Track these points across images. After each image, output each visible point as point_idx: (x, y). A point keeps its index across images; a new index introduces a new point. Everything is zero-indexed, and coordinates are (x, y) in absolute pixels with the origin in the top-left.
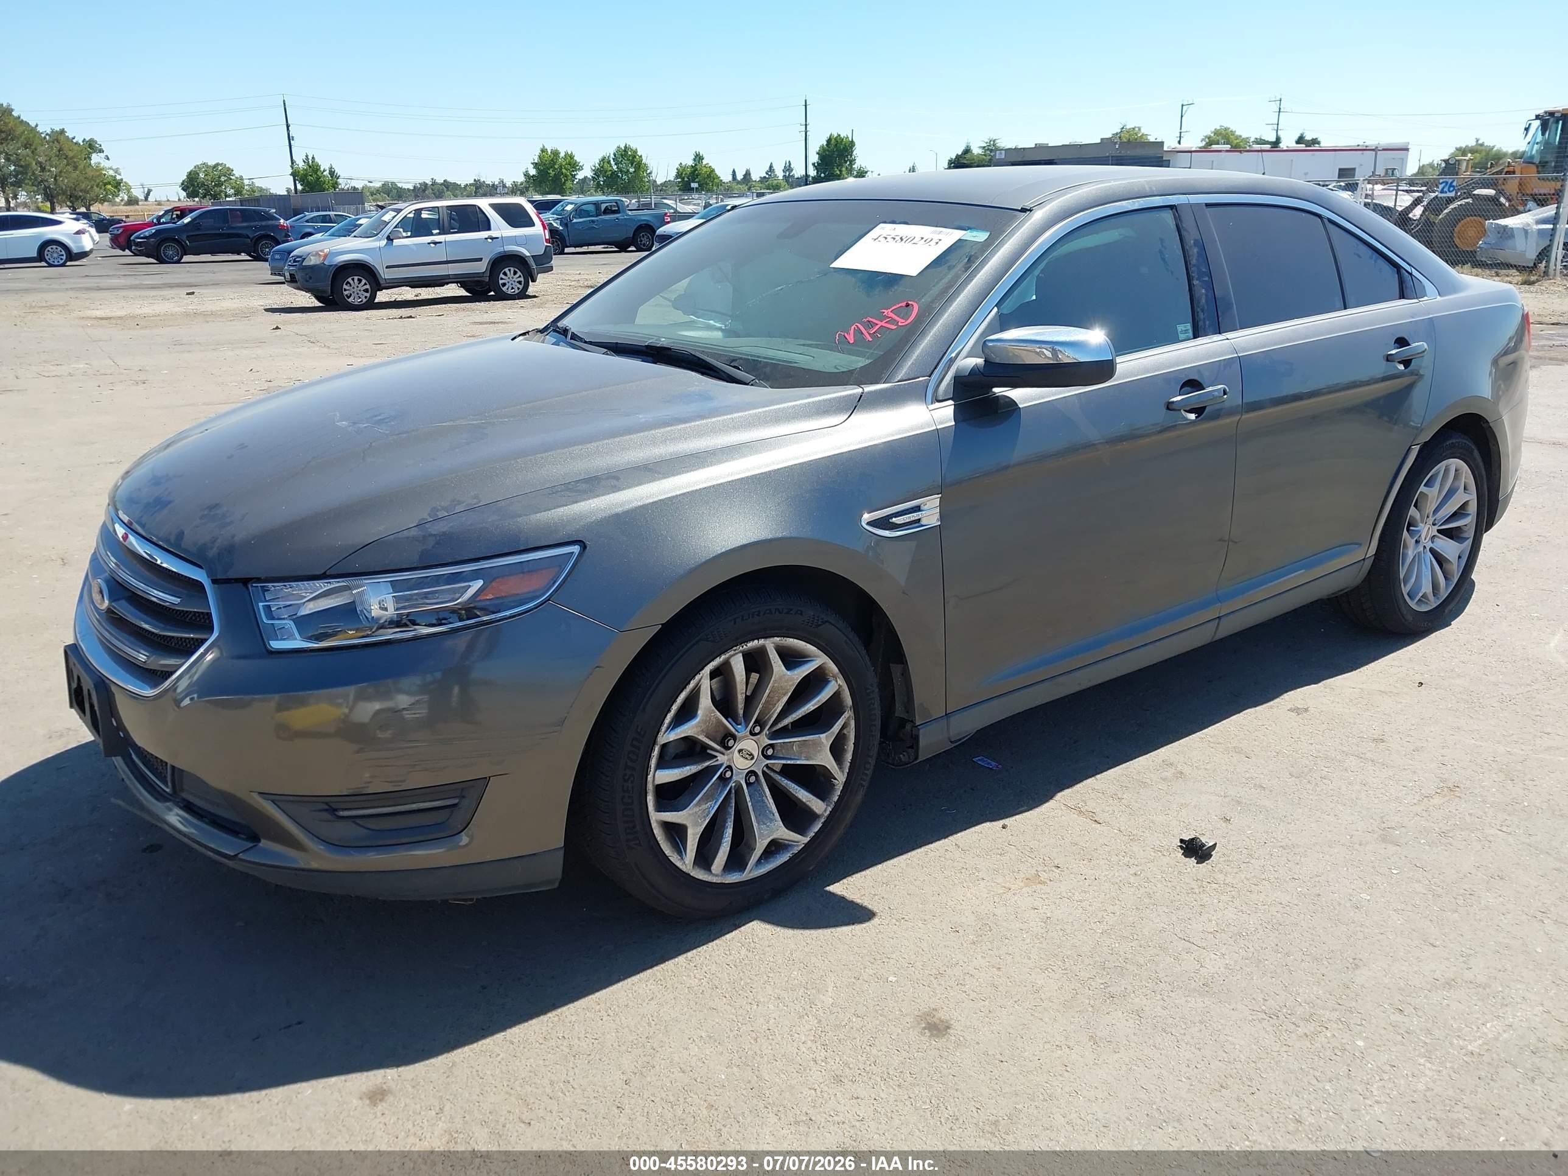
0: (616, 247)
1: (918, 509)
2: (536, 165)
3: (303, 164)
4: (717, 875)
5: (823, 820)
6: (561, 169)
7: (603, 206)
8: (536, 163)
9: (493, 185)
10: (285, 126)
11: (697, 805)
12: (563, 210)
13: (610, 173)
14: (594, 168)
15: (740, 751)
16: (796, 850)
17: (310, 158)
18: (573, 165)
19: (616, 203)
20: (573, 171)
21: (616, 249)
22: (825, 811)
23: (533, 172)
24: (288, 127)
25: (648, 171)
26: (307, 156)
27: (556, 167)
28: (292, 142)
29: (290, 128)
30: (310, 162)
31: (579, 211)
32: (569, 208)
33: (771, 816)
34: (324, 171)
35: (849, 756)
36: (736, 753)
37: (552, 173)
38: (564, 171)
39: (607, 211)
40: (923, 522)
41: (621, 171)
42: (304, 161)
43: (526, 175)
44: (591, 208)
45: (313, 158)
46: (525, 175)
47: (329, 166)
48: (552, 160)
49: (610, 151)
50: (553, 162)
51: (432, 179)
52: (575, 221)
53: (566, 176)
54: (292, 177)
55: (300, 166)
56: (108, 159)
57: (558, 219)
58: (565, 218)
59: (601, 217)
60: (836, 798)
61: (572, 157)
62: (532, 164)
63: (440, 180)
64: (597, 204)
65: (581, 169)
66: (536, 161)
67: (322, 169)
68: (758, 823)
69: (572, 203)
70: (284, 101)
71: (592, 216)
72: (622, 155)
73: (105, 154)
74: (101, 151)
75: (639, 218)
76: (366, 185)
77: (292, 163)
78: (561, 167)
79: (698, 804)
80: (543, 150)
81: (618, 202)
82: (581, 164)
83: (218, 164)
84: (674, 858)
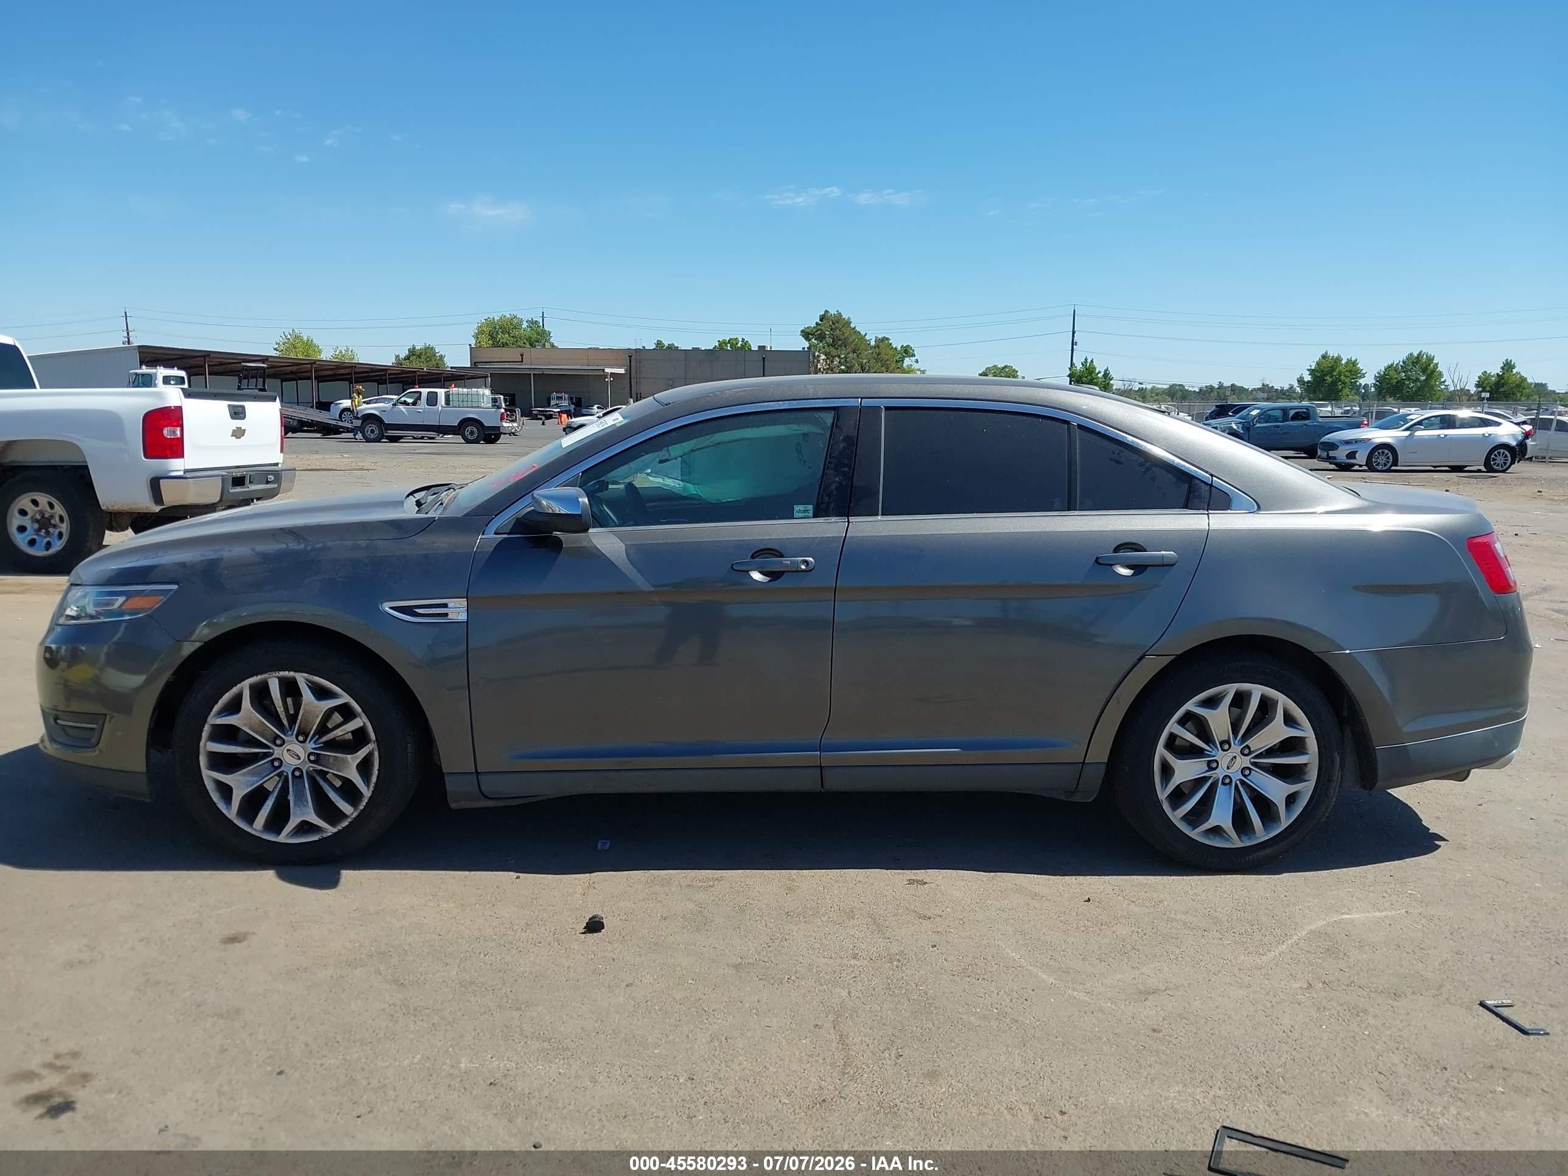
0: (1305, 453)
1: (445, 606)
2: (1312, 372)
3: (1081, 366)
4: (256, 830)
5: (349, 820)
6: (1340, 376)
7: (1292, 413)
8: (1313, 370)
9: (1282, 390)
10: (1071, 333)
11: (241, 775)
12: (1248, 414)
13: (1396, 381)
14: (1377, 375)
15: (288, 750)
16: (325, 835)
17: (1089, 361)
18: (1353, 370)
19: (1307, 409)
20: (1353, 379)
21: (1305, 455)
22: (352, 814)
23: (1308, 378)
24: (1074, 333)
25: (1443, 380)
26: (1086, 359)
27: (1335, 374)
28: (1075, 347)
29: (1075, 335)
30: (1088, 364)
31: (1265, 416)
32: (1255, 412)
33: (305, 803)
34: (1099, 372)
35: (374, 779)
36: (285, 751)
37: (1329, 379)
38: (1343, 378)
39: (1297, 416)
40: (449, 617)
41: (1409, 379)
42: (1082, 364)
43: (1301, 381)
44: (1279, 413)
45: (1092, 361)
46: (1298, 381)
47: (1105, 368)
48: (1332, 367)
49: (1398, 357)
50: (1333, 368)
51: (1220, 382)
52: (1258, 425)
53: (1344, 383)
54: (1068, 378)
55: (1078, 368)
56: (917, 362)
57: (1240, 423)
58: (1249, 423)
59: (1287, 423)
60: (362, 807)
61: (1354, 363)
62: (1308, 370)
63: (1227, 384)
64: (1285, 411)
65: (1363, 376)
66: (1313, 368)
67: (1097, 371)
68: (295, 805)
69: (1258, 409)
70: (1074, 311)
71: (1280, 422)
72: (1413, 363)
73: (916, 358)
74: (913, 355)
75: (1331, 425)
76: (1154, 387)
77: (1071, 366)
78: (1340, 374)
79: (244, 774)
80: (1324, 357)
81: (1310, 409)
82: (1363, 372)
83: (1006, 367)
84: (221, 806)
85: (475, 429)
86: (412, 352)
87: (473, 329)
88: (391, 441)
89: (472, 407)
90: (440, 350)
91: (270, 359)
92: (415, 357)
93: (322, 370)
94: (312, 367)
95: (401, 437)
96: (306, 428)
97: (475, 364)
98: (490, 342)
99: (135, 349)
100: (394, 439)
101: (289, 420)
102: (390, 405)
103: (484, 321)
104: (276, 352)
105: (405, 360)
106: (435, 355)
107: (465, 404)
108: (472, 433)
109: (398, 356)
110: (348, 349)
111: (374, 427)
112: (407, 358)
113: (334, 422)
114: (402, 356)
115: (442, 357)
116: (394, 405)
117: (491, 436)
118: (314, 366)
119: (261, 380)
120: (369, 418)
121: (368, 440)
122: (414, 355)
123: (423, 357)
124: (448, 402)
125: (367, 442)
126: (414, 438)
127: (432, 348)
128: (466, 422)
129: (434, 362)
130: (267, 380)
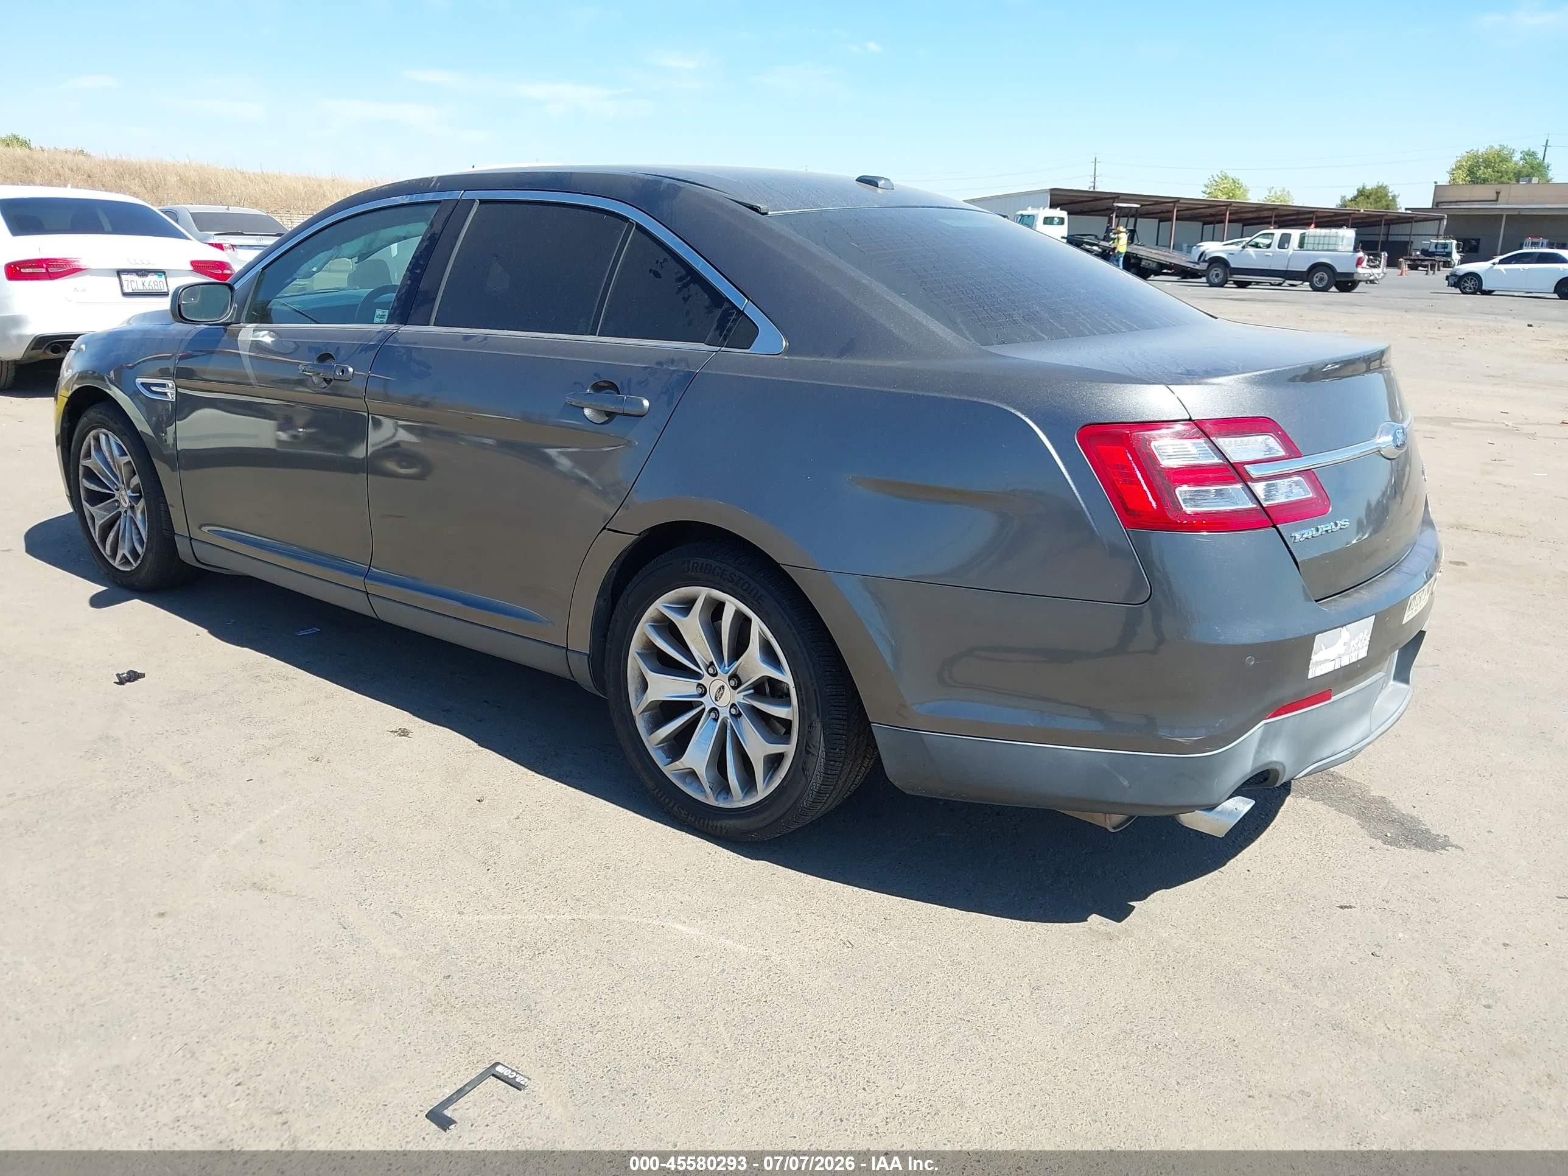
4: (106, 554)
5: (140, 559)
11: (98, 509)
16: (132, 568)
22: (141, 555)
33: (125, 539)
35: (146, 528)
40: (168, 395)
60: (144, 550)
79: (100, 509)
85: (1326, 276)
86: (1361, 193)
87: (1451, 164)
88: (1239, 287)
89: (1328, 250)
90: (1393, 190)
91: (1181, 201)
92: (1362, 197)
93: (1241, 213)
94: (1174, 205)
95: (1250, 283)
96: (1165, 271)
97: (1437, 204)
98: (1468, 178)
99: (1047, 192)
100: (1242, 285)
101: (1149, 262)
102: (1239, 247)
103: (1465, 154)
104: (1204, 194)
105: (1351, 200)
106: (1386, 195)
107: (1320, 247)
108: (1321, 279)
109: (1345, 197)
110: (1284, 190)
111: (1219, 271)
112: (1354, 199)
113: (1191, 265)
114: (1349, 197)
115: (1394, 197)
116: (1244, 247)
117: (1346, 283)
118: (1229, 208)
119: (1132, 220)
120: (1217, 261)
121: (1212, 285)
122: (1362, 195)
123: (1372, 198)
124: (1301, 245)
125: (1210, 286)
126: (1272, 285)
127: (1385, 187)
128: (1317, 267)
129: (1384, 203)
130: (1139, 220)
